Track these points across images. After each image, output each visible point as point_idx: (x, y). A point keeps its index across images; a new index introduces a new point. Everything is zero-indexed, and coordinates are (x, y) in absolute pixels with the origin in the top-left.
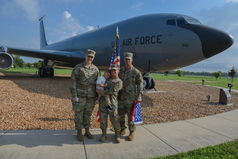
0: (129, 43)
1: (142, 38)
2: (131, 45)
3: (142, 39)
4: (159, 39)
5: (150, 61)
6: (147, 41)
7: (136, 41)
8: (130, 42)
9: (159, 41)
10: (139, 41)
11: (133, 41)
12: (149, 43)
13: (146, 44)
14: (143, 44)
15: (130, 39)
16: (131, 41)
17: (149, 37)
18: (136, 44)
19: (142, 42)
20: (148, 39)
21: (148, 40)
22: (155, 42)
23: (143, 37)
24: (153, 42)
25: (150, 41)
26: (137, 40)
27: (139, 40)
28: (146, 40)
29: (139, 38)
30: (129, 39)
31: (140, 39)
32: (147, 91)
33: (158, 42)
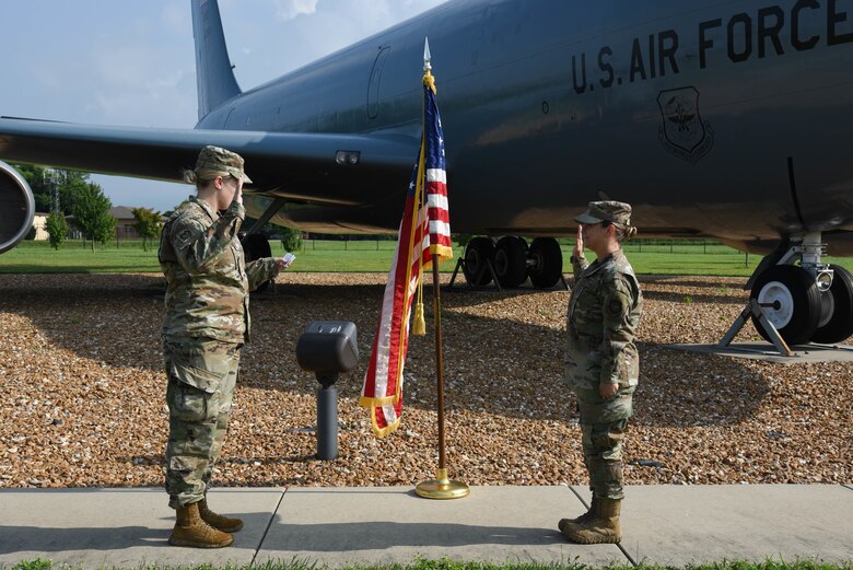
0: (667, 59)
1: (736, 19)
2: (676, 70)
3: (739, 27)
4: (843, 17)
5: (790, 160)
6: (768, 40)
7: (705, 44)
8: (670, 53)
9: (841, 29)
10: (721, 44)
11: (689, 41)
12: (780, 51)
13: (761, 54)
14: (744, 57)
15: (672, 34)
16: (675, 47)
17: (777, 11)
18: (703, 65)
19: (739, 48)
20: (771, 21)
21: (774, 32)
22: (815, 39)
23: (744, 18)
24: (802, 38)
25: (784, 34)
26: (709, 34)
27: (718, 35)
28: (763, 32)
29: (717, 23)
30: (663, 36)
31: (723, 29)
32: (792, 353)
33: (833, 40)
